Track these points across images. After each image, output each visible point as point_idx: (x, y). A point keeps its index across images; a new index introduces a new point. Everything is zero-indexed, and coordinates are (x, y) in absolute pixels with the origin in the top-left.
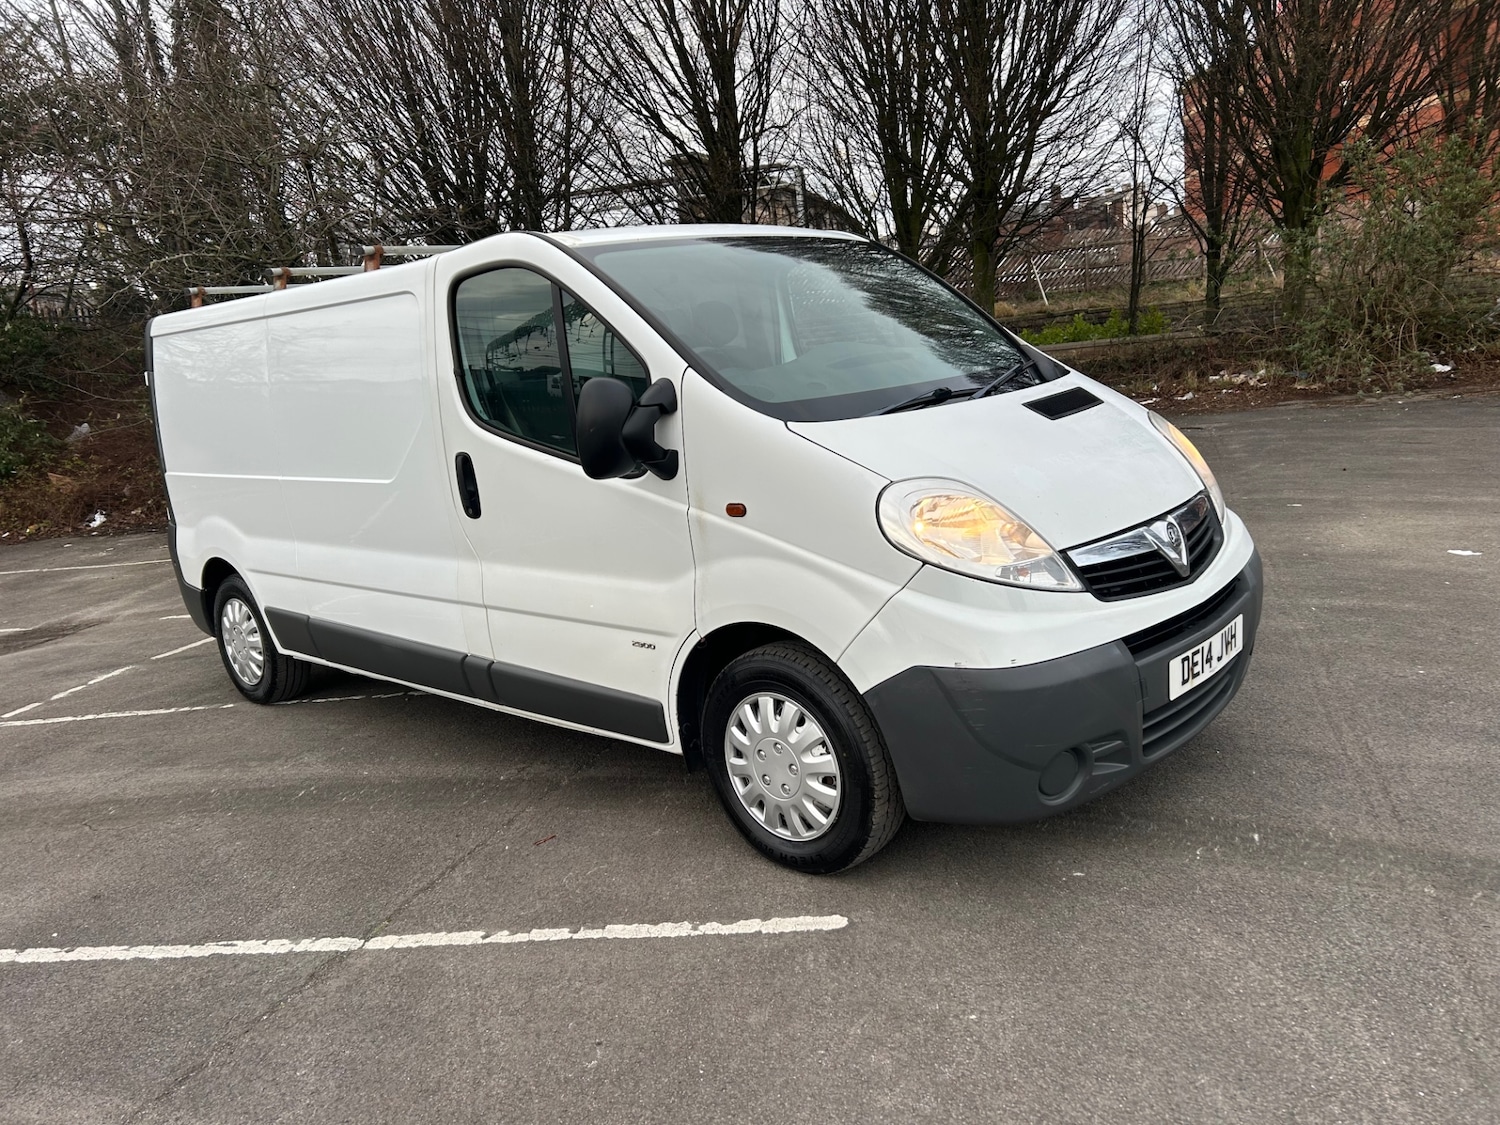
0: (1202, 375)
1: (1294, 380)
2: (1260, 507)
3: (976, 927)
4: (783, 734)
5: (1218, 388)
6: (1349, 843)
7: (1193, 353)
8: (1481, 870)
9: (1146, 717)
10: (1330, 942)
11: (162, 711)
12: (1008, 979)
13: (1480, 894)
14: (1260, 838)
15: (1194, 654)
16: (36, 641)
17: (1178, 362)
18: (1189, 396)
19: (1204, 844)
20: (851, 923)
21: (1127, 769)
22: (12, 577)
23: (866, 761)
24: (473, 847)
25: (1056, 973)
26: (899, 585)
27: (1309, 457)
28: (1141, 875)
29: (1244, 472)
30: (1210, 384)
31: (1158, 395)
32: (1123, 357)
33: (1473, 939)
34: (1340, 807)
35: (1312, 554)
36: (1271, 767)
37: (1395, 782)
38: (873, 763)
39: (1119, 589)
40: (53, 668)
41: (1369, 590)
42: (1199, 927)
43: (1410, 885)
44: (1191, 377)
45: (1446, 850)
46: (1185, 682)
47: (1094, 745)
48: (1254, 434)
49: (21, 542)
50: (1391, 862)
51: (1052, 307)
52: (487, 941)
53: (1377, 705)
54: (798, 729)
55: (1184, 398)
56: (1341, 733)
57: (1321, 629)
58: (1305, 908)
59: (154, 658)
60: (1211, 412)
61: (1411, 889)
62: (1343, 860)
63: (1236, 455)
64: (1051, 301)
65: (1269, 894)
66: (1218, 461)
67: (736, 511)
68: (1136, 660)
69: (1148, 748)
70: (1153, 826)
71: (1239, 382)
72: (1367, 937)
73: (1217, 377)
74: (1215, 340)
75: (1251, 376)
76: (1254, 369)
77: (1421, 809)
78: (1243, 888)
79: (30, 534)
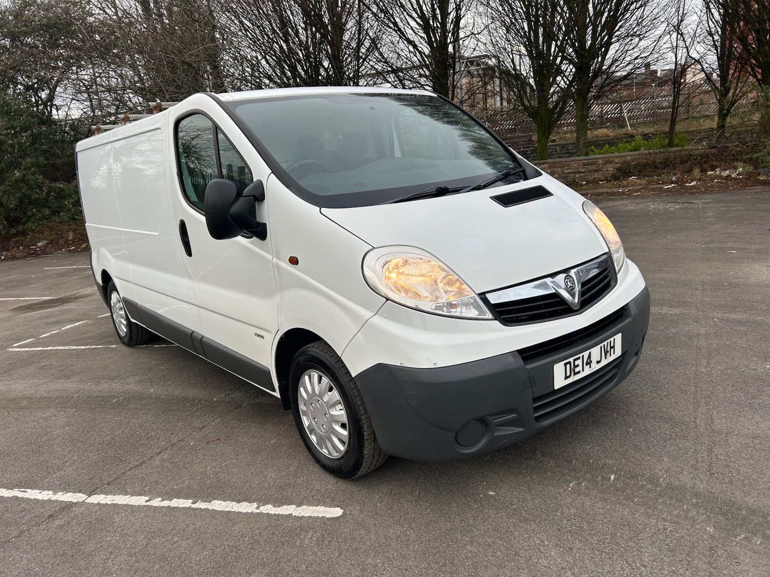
0: (703, 171)
1: (759, 174)
2: (710, 252)
3: (414, 525)
4: (321, 395)
5: (712, 178)
6: (670, 486)
7: (699, 158)
8: (751, 517)
9: (535, 400)
10: (627, 562)
11: (83, 347)
12: (414, 566)
13: (743, 536)
14: (615, 478)
15: (575, 360)
16: (55, 304)
17: (689, 163)
18: (694, 183)
19: (578, 479)
20: (344, 514)
21: (521, 431)
22: (64, 270)
23: (359, 417)
24: (176, 441)
25: (445, 565)
26: (373, 312)
27: (752, 221)
28: (529, 498)
29: (709, 230)
30: (708, 176)
31: (676, 183)
32: (658, 161)
33: (725, 572)
34: (676, 460)
35: (730, 284)
36: (644, 428)
37: (720, 444)
38: (363, 419)
39: (526, 317)
40: (52, 320)
41: (757, 309)
42: (548, 541)
43: (699, 524)
44: (696, 172)
45: (733, 499)
46: (566, 378)
47: (495, 417)
48: (724, 207)
49: (78, 252)
50: (693, 505)
51: (632, 132)
52: (148, 503)
53: (730, 389)
54: (329, 393)
55: (691, 185)
56: (698, 406)
57: (715, 333)
58: (621, 534)
59: (98, 317)
60: (704, 193)
61: (698, 527)
62: (661, 500)
63: (709, 220)
64: (633, 128)
65: (602, 521)
66: (697, 223)
67: (294, 261)
68: (526, 364)
69: (538, 419)
70: (552, 463)
71: (725, 175)
72: (653, 561)
73: (712, 172)
74: (714, 151)
75: (733, 172)
76: (735, 168)
77: (728, 466)
78: (588, 514)
79: (83, 248)
